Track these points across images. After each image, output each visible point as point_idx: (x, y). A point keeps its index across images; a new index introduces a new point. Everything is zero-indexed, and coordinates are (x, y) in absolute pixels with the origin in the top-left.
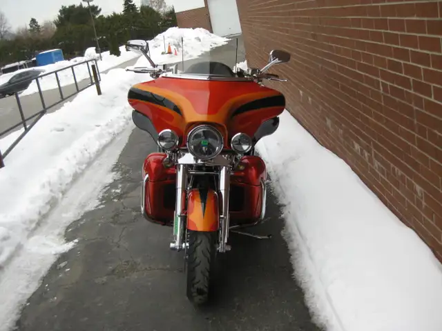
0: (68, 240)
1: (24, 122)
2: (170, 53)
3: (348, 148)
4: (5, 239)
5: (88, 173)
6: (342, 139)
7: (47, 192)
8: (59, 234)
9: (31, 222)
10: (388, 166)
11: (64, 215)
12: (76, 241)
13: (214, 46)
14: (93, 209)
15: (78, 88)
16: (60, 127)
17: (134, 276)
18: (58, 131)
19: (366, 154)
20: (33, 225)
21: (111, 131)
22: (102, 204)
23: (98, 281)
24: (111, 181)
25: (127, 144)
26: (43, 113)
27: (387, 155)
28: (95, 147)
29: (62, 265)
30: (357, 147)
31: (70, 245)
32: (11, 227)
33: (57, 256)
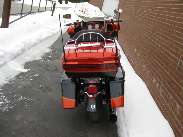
0: (25, 68)
1: (21, 14)
2: (82, 11)
3: (149, 79)
4: (2, 57)
5: (39, 45)
6: (148, 75)
7: (23, 45)
8: (22, 64)
9: (14, 55)
10: (166, 93)
11: (26, 58)
12: (29, 70)
13: (100, 16)
14: (38, 60)
15: (45, 10)
16: (35, 22)
17: (50, 94)
18: (34, 23)
19: (158, 85)
20: (14, 56)
21: (53, 32)
22: (42, 59)
23: (35, 89)
24: (48, 52)
25: (57, 40)
26: (29, 13)
27: (168, 89)
28: (45, 36)
29: (21, 77)
30: (154, 80)
31: (26, 70)
32: (6, 53)
33: (20, 73)
